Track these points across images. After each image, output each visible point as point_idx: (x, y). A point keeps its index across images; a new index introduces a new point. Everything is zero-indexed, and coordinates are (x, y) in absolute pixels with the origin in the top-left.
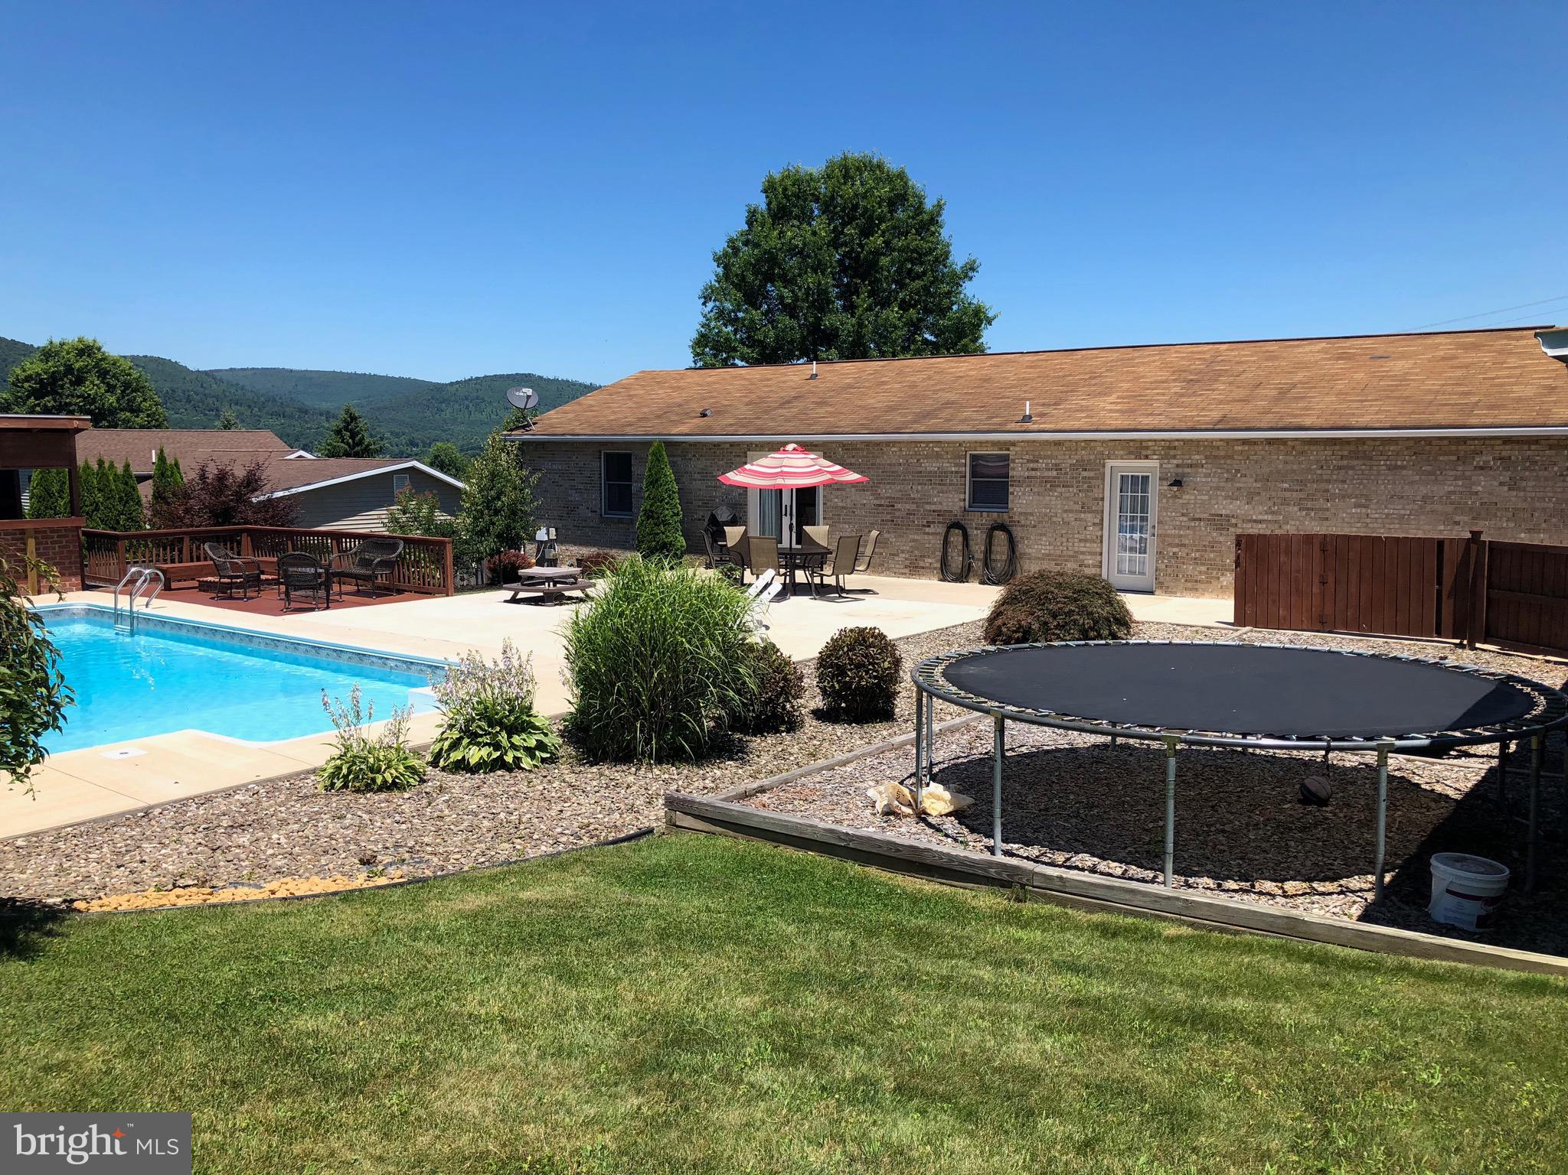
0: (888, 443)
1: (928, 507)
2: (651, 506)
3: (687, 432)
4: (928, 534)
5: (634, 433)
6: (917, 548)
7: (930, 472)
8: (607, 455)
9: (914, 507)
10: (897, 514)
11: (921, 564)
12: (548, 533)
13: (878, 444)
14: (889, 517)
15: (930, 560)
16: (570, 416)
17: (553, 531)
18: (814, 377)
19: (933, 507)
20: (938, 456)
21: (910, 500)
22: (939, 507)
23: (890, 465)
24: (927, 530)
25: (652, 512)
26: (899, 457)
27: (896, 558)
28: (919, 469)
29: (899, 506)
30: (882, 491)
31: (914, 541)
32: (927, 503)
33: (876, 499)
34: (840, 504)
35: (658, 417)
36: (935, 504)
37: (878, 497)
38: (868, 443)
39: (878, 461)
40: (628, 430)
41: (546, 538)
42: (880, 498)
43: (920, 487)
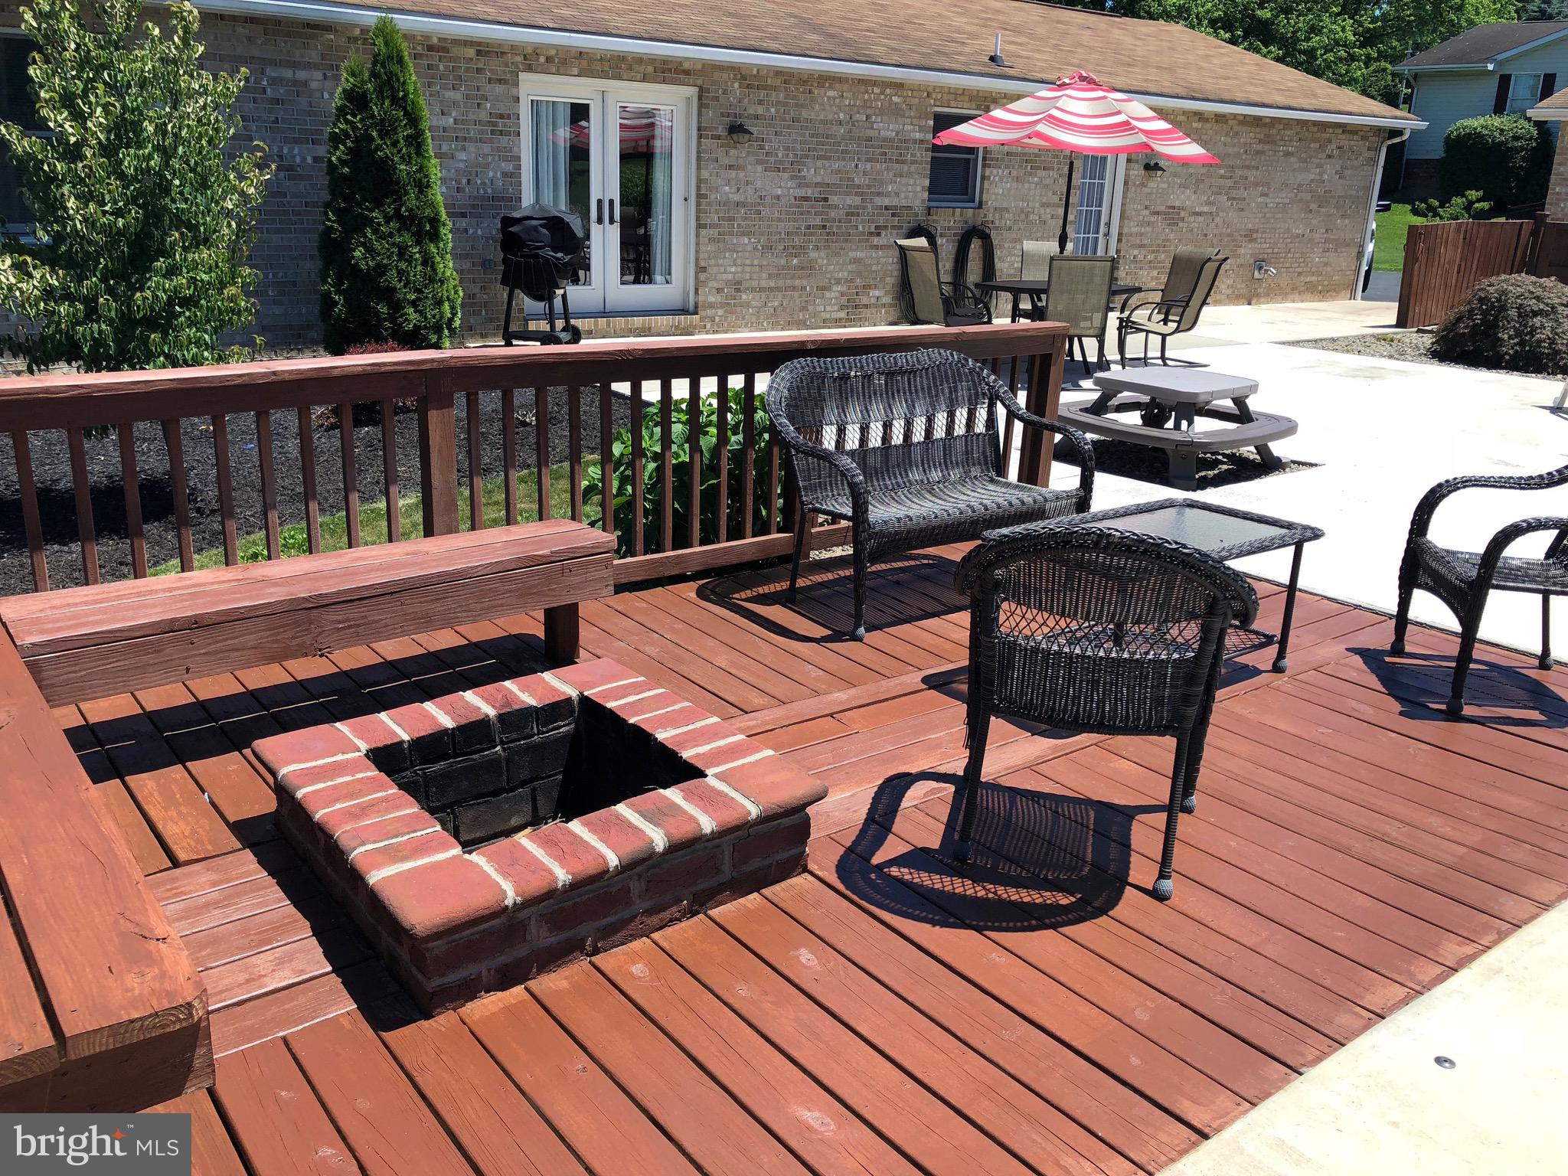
0: (823, 80)
1: (880, 201)
4: (877, 247)
6: (859, 274)
7: (885, 139)
9: (858, 200)
10: (833, 214)
11: (865, 300)
13: (805, 76)
14: (818, 221)
15: (877, 293)
19: (886, 202)
20: (896, 112)
21: (852, 188)
22: (895, 202)
23: (824, 122)
24: (876, 240)
26: (840, 108)
27: (828, 294)
28: (870, 133)
29: (834, 200)
30: (809, 172)
31: (856, 261)
32: (879, 194)
33: (799, 185)
34: (736, 197)
36: (887, 195)
37: (802, 182)
38: (788, 75)
39: (805, 114)
42: (807, 185)
43: (868, 166)
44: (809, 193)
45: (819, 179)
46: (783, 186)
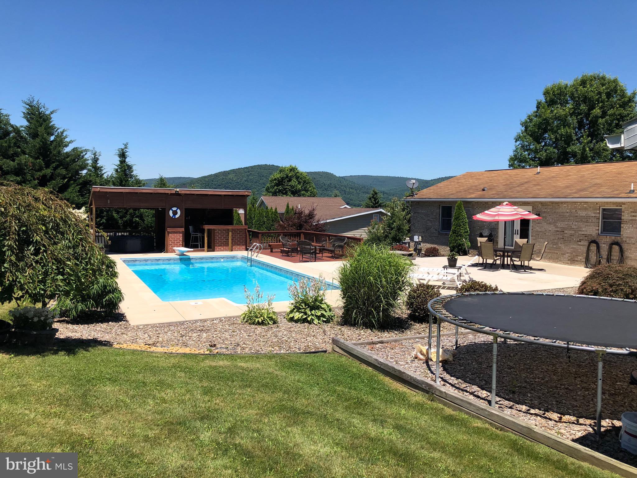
0: (562, 203)
1: (580, 233)
2: (455, 228)
3: (474, 197)
4: (580, 245)
5: (452, 198)
6: (574, 252)
7: (581, 216)
8: (443, 207)
9: (573, 232)
10: (565, 235)
11: (576, 259)
12: (418, 238)
13: (557, 203)
14: (561, 237)
15: (580, 258)
16: (431, 191)
17: (420, 237)
18: (538, 173)
19: (583, 233)
20: (586, 209)
21: (571, 229)
22: (585, 233)
23: (562, 212)
24: (580, 243)
25: (455, 231)
26: (567, 209)
27: (564, 256)
28: (577, 215)
29: (566, 232)
30: (559, 225)
31: (573, 248)
32: (580, 231)
33: (556, 228)
34: (539, 230)
35: (465, 191)
36: (583, 231)
37: (557, 227)
38: (552, 203)
39: (557, 211)
40: (451, 197)
41: (418, 240)
42: (558, 228)
43: (576, 223)
44: (559, 230)
45: (561, 226)
46: (552, 228)
